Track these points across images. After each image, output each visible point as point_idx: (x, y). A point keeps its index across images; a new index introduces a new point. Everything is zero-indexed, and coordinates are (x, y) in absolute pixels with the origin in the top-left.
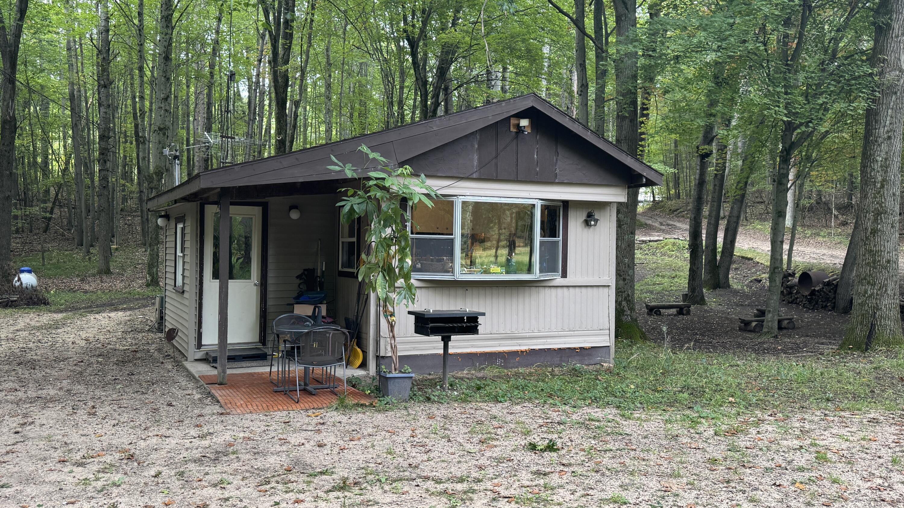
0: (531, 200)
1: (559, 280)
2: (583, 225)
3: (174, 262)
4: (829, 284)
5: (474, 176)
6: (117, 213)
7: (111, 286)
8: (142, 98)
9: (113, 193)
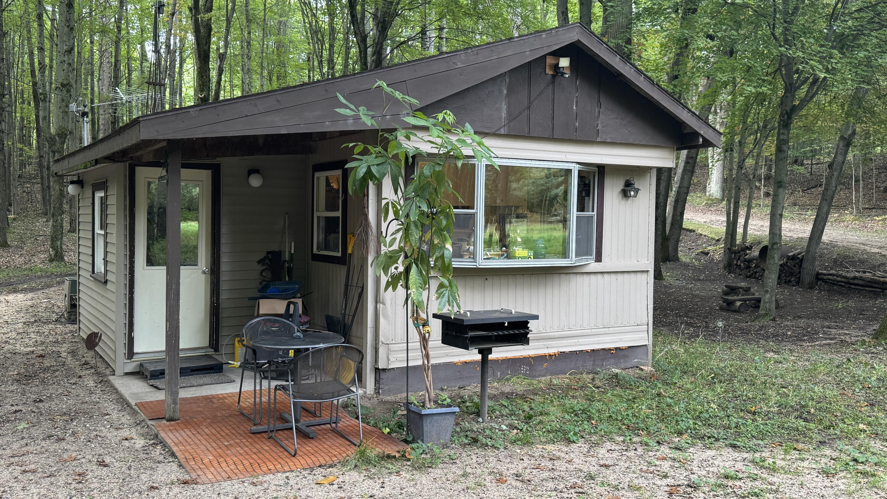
0: (567, 164)
1: (594, 266)
2: (620, 196)
3: (91, 242)
4: (793, 258)
5: (502, 131)
6: (14, 180)
7: (8, 261)
8: (41, 49)
9: (9, 158)
